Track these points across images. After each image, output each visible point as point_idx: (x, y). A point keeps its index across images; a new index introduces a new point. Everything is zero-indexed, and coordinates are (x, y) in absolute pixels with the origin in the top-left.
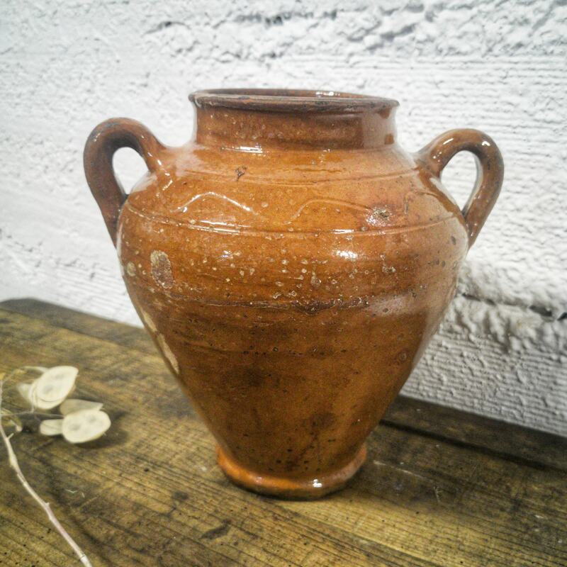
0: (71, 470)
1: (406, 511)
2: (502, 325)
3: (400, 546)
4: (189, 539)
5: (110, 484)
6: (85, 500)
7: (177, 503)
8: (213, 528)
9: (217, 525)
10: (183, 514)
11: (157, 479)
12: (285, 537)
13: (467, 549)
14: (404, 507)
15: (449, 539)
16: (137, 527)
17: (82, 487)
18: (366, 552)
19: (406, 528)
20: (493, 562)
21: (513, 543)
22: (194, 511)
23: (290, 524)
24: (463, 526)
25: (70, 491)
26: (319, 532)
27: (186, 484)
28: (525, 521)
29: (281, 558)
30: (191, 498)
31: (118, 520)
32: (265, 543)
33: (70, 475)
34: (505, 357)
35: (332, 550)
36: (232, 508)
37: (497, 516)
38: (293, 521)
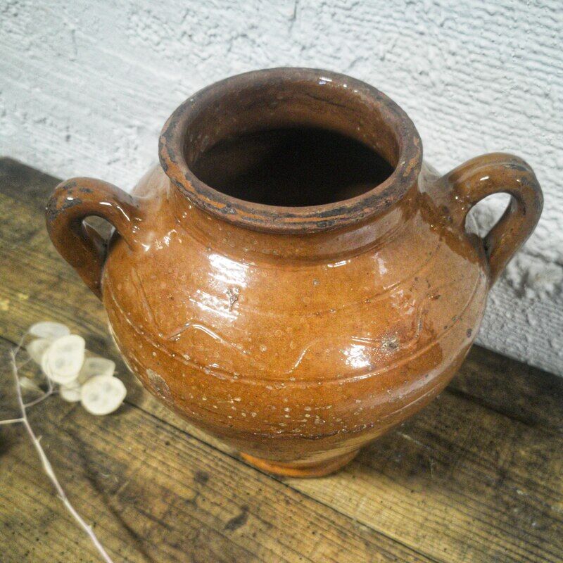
0: (100, 446)
1: (402, 489)
2: (519, 274)
3: (395, 531)
4: (214, 530)
5: (137, 464)
6: (119, 485)
7: (200, 486)
8: (233, 517)
9: (237, 512)
10: (206, 500)
11: (178, 454)
12: (296, 526)
13: (452, 534)
14: (400, 484)
15: (437, 523)
16: (168, 518)
17: (113, 468)
18: (365, 539)
19: (400, 510)
20: (472, 549)
21: (492, 526)
22: (215, 496)
23: (300, 509)
24: (451, 507)
25: (103, 475)
26: (325, 518)
27: (205, 461)
28: (506, 498)
29: (293, 551)
30: (211, 480)
31: (151, 510)
32: (279, 533)
33: (99, 453)
34: (517, 300)
35: (335, 539)
36: (248, 491)
37: (483, 493)
38: (302, 505)
